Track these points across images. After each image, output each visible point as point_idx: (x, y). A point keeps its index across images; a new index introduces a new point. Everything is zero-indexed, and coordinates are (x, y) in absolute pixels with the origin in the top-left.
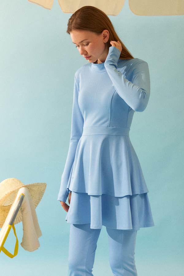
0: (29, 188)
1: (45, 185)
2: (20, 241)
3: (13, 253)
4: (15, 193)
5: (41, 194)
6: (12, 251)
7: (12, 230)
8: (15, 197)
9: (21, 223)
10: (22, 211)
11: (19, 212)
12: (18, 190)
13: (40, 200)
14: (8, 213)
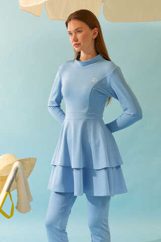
0: (22, 162)
1: (35, 159)
2: (15, 205)
3: (9, 215)
4: (11, 165)
5: (32, 166)
6: (8, 213)
7: (8, 196)
8: (11, 169)
9: (16, 190)
10: (17, 181)
11: (14, 182)
12: (13, 163)
13: (31, 171)
14: (5, 182)
